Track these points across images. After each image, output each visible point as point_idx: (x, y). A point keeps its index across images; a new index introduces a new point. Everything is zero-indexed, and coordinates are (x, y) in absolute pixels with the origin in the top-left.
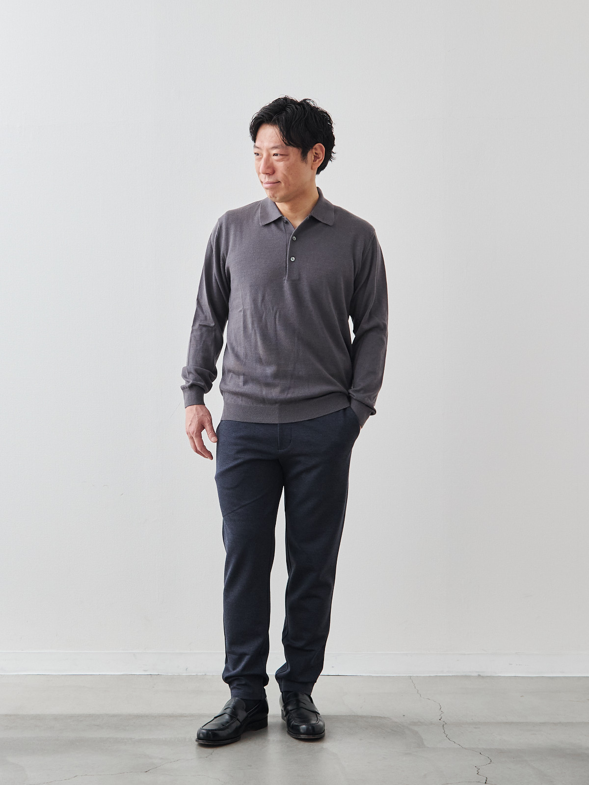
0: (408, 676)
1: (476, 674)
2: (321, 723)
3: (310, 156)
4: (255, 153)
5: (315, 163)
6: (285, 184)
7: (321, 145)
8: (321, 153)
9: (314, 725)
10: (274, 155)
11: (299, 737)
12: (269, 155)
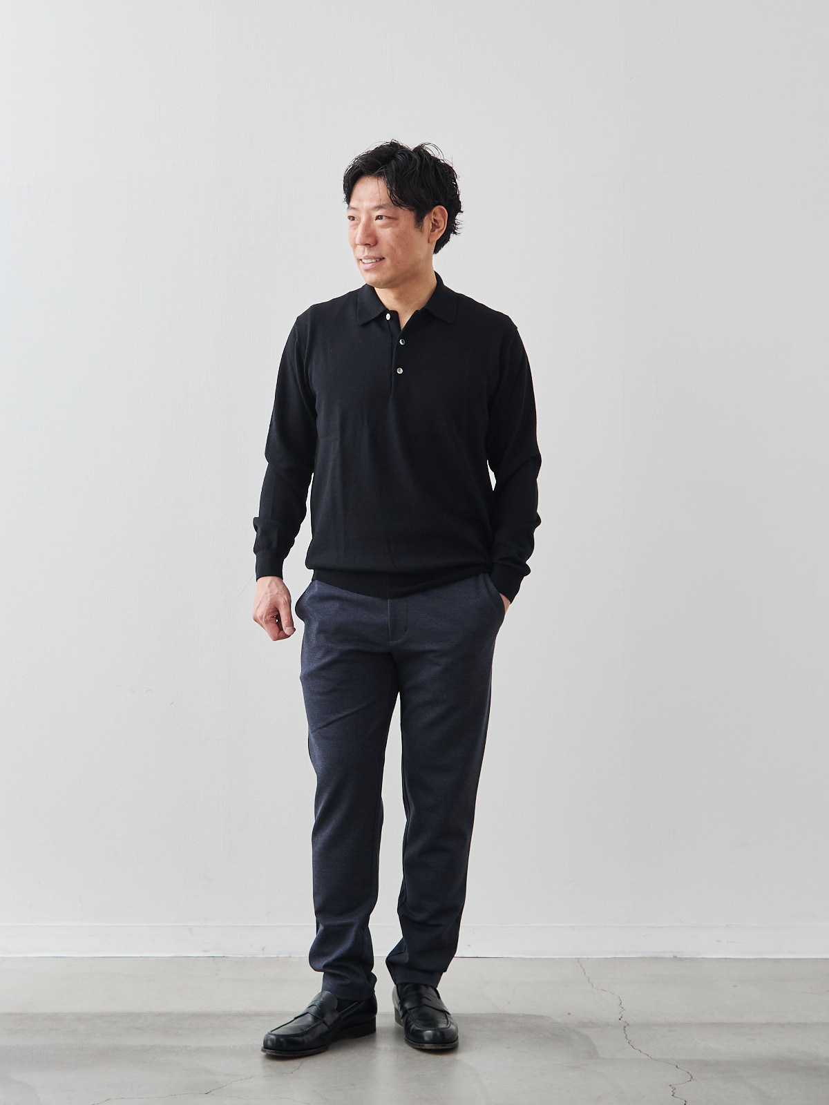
0: (575, 957)
1: (670, 956)
2: (452, 1027)
3: (427, 223)
4: (349, 217)
5: (433, 234)
6: (392, 260)
7: (443, 208)
8: (442, 219)
9: (443, 1030)
10: (379, 218)
12: (369, 219)
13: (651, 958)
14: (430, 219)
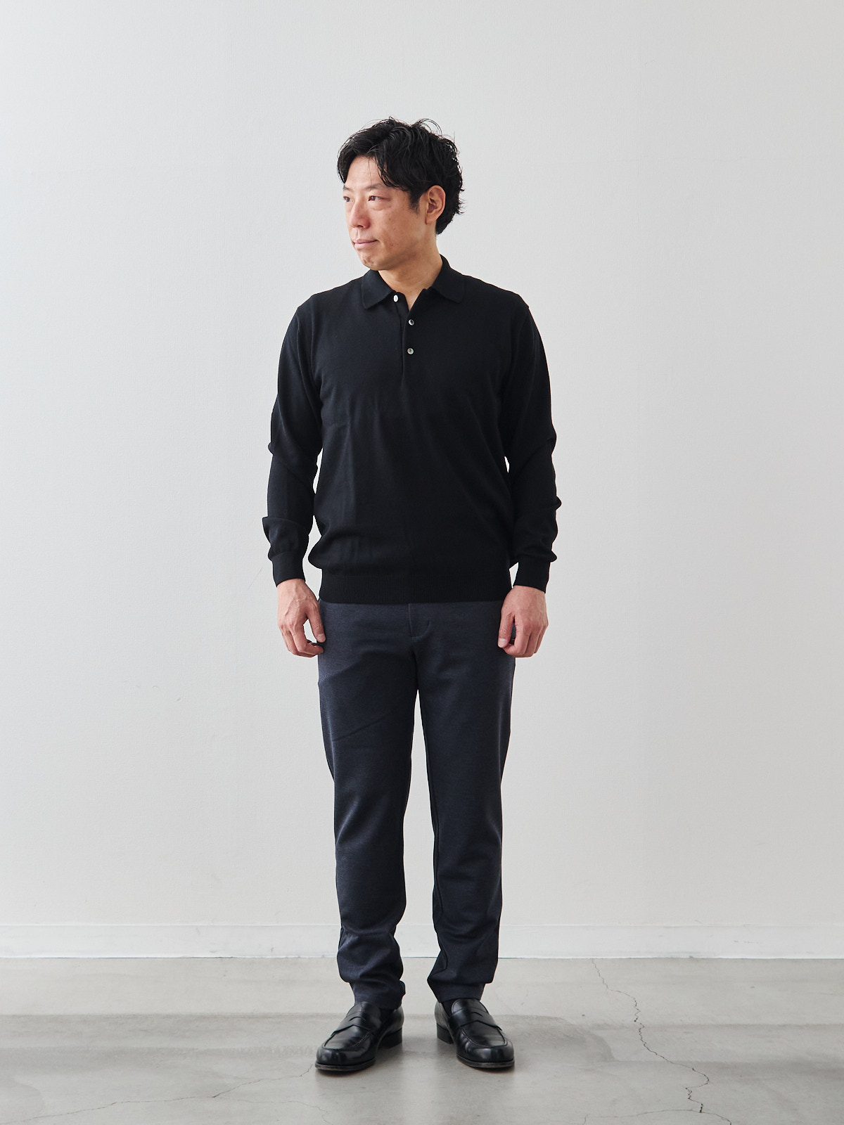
0: (589, 957)
1: (687, 956)
2: (507, 1044)
3: (423, 205)
4: (345, 197)
5: (429, 214)
6: (385, 243)
7: (439, 187)
8: (440, 199)
10: (372, 198)
11: (482, 1067)
12: (363, 200)
13: (667, 959)
14: (427, 200)
